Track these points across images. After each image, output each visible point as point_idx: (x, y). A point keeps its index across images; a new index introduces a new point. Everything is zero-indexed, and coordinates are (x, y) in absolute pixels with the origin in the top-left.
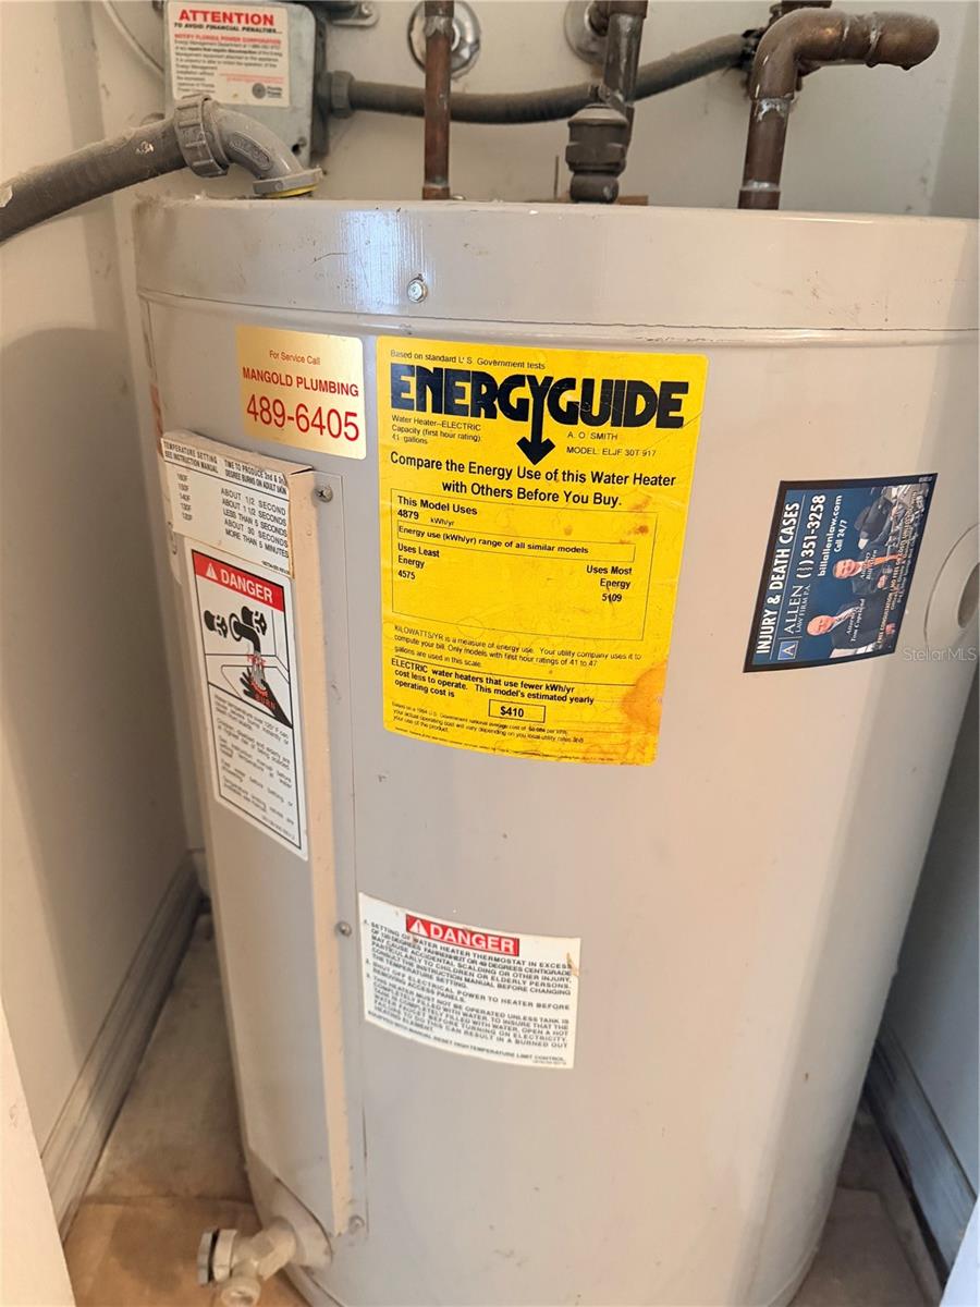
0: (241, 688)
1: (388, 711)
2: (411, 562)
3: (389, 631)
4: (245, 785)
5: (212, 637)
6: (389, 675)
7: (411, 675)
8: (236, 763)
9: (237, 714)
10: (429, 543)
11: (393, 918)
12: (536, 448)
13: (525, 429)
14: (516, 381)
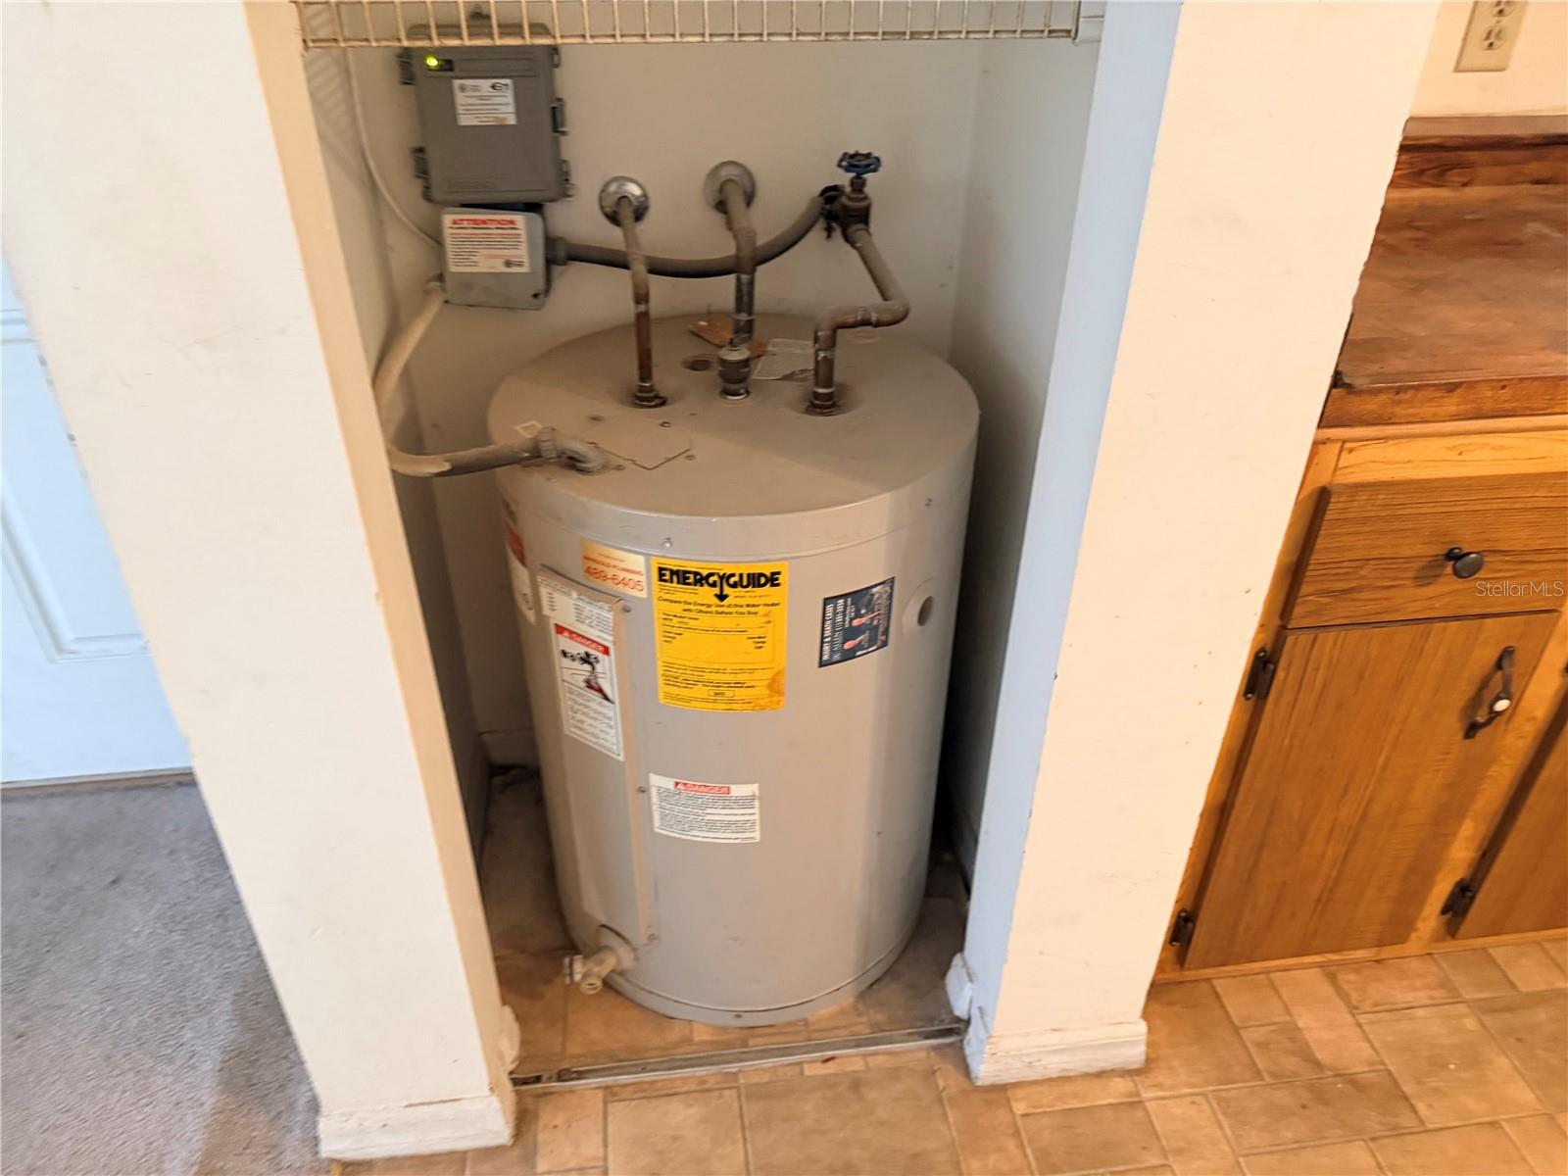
0: (583, 685)
1: (661, 695)
2: (669, 637)
3: (660, 663)
4: (585, 726)
5: (566, 662)
6: (661, 681)
7: (671, 681)
8: (579, 716)
9: (580, 695)
10: (679, 631)
11: (668, 783)
12: (722, 597)
13: (717, 590)
14: (711, 575)
